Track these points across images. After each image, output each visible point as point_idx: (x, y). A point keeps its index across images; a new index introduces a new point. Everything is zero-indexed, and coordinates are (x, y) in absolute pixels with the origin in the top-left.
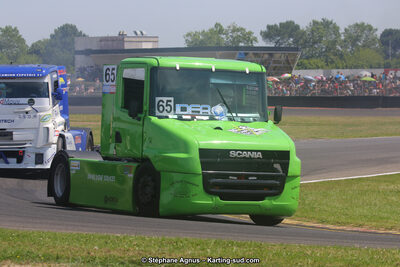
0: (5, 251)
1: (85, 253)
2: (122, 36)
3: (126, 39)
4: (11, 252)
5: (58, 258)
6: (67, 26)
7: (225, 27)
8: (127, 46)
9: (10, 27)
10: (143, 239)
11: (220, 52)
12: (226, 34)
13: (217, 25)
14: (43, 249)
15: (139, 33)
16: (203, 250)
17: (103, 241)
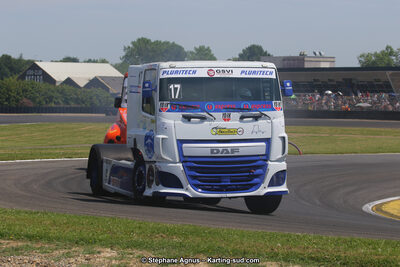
0: (198, 246)
1: (269, 250)
2: (303, 55)
3: (306, 59)
4: (203, 246)
5: (245, 253)
6: (254, 46)
7: (395, 49)
8: (307, 65)
9: (203, 47)
10: (321, 238)
11: (391, 72)
12: (396, 56)
13: (388, 48)
14: (232, 245)
15: (317, 53)
16: (374, 249)
17: (285, 238)
